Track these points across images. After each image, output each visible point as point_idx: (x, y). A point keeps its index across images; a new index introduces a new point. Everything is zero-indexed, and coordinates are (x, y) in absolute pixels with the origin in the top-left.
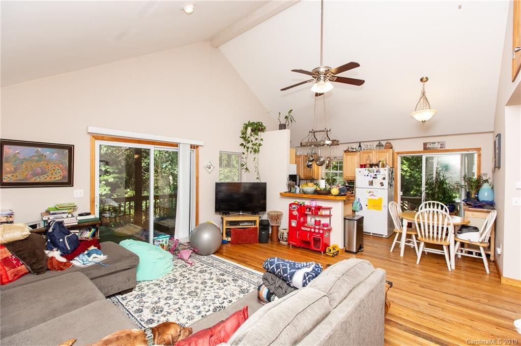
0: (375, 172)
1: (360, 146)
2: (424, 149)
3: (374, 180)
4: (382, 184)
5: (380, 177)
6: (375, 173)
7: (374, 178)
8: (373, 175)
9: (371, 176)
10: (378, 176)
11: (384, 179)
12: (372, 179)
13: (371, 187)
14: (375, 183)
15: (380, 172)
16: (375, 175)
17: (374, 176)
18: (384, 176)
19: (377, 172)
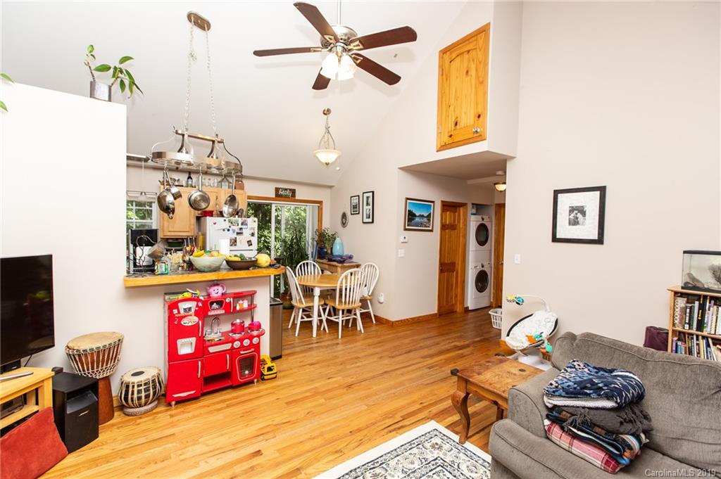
0: (240, 224)
1: (190, 178)
2: (276, 196)
3: (239, 238)
4: (250, 243)
5: (247, 232)
6: (240, 226)
7: (238, 233)
8: (236, 228)
9: (234, 231)
10: (244, 231)
11: (253, 235)
12: (235, 235)
13: (233, 248)
14: (240, 241)
15: (247, 225)
16: (241, 229)
17: (239, 231)
18: (252, 231)
19: (242, 224)
